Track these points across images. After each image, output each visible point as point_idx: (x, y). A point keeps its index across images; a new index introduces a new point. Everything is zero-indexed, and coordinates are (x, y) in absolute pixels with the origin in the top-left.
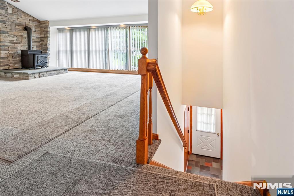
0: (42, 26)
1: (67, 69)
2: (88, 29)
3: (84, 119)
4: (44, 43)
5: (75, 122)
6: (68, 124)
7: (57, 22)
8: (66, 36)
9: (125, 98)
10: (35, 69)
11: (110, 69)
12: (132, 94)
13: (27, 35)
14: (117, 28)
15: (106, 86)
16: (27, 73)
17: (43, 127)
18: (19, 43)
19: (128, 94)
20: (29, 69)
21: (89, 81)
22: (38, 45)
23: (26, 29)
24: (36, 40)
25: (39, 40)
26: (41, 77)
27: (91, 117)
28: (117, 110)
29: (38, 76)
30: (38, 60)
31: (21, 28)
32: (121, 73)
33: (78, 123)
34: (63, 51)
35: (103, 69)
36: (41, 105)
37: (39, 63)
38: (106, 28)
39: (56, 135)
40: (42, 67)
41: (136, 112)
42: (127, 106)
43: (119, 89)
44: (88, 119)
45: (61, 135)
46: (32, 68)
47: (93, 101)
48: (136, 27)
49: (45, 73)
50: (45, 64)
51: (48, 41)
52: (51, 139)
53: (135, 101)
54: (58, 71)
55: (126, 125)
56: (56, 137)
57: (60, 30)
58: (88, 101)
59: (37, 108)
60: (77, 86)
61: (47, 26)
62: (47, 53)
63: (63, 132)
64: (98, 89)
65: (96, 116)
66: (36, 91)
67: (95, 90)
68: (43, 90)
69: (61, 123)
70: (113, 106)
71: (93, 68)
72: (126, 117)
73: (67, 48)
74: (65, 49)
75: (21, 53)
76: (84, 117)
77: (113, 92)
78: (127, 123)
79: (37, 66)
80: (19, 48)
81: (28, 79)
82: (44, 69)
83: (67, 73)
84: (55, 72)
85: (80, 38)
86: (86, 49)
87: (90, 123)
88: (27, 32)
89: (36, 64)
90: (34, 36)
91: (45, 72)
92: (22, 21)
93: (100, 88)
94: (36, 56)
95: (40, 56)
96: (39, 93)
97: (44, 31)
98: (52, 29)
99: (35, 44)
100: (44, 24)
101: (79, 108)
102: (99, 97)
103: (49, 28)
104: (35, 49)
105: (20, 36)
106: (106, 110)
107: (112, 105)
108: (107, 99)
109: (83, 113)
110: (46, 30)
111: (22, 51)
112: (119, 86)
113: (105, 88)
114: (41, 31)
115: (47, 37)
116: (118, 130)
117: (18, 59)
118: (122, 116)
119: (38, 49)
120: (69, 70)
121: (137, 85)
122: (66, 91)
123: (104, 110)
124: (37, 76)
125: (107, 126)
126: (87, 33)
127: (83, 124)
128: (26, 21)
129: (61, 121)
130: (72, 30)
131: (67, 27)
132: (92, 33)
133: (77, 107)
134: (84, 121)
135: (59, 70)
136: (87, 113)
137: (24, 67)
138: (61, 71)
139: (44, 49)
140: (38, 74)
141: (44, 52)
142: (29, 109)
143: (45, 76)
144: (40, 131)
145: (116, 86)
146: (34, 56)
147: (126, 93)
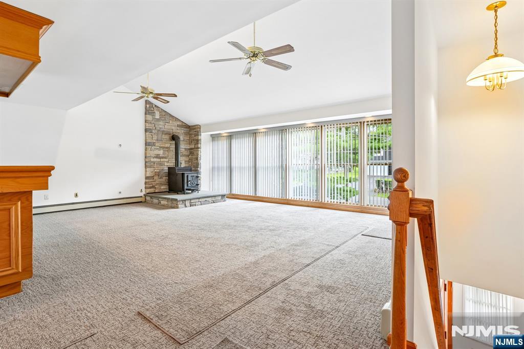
0: (191, 132)
1: (225, 196)
2: (254, 133)
3: (268, 285)
4: (194, 157)
5: (256, 289)
6: (247, 291)
7: (210, 126)
8: (223, 144)
9: (327, 253)
10: (184, 194)
11: (290, 198)
12: (337, 247)
13: (174, 146)
14: (300, 129)
15: (288, 228)
16: (176, 200)
17: (211, 290)
18: (165, 158)
19: (331, 245)
20: (178, 194)
21: (259, 217)
22: (187, 159)
23: (174, 138)
24: (184, 153)
25: (187, 153)
26: (193, 205)
27: (279, 283)
28: (319, 275)
29: (189, 205)
30: (188, 182)
31: (167, 137)
32: (308, 206)
33: (261, 292)
34: (218, 168)
35: (278, 197)
36: (202, 251)
37: (189, 185)
38: (282, 130)
39: (233, 308)
40: (193, 191)
41: (355, 284)
42: (334, 269)
43: (312, 234)
44: (274, 285)
45: (240, 308)
46: (181, 192)
47: (275, 253)
48: (334, 125)
49: (198, 200)
50: (195, 188)
51: (199, 154)
52: (226, 313)
53: (347, 261)
54: (213, 198)
55: (343, 309)
56: (234, 311)
57: (214, 138)
58: (267, 253)
59: (197, 255)
60: (244, 224)
61: (198, 132)
62: (197, 170)
63: (242, 304)
64: (277, 232)
65: (286, 282)
66: (191, 227)
67: (273, 234)
68: (199, 227)
69: (235, 285)
70: (310, 267)
71: (262, 196)
72: (338, 291)
73: (224, 163)
74: (220, 165)
75: (167, 171)
76: (268, 282)
77: (303, 240)
78: (342, 304)
79: (187, 189)
80: (166, 164)
81: (177, 208)
82: (195, 195)
83: (225, 201)
84: (209, 199)
85: (242, 148)
86: (252, 164)
87: (279, 294)
88: (174, 142)
89: (186, 187)
90: (183, 147)
91: (197, 198)
92: (169, 127)
93: (281, 231)
94: (186, 175)
95: (190, 175)
96: (195, 230)
97: (193, 140)
98: (204, 136)
99: (184, 158)
100: (195, 130)
101: (256, 263)
102: (282, 246)
103: (201, 135)
104: (183, 165)
105: (167, 148)
106: (300, 273)
107: (308, 265)
108: (297, 252)
109: (265, 274)
110: (196, 138)
111: (169, 168)
112: (310, 229)
113: (288, 231)
114: (190, 140)
115: (198, 148)
116: (330, 316)
117: (165, 179)
118: (330, 289)
119: (187, 165)
120: (227, 197)
121: (342, 230)
122: (231, 230)
123: (297, 272)
124: (188, 203)
125: (310, 305)
126: (251, 139)
127: (269, 293)
128: (173, 128)
129: (235, 282)
130: (230, 136)
131: (224, 132)
132: (260, 140)
133: (253, 260)
134: (269, 289)
135: (215, 196)
136: (272, 273)
137: (172, 191)
138: (217, 198)
139: (194, 167)
140: (189, 201)
141: (194, 169)
142: (188, 254)
143: (198, 205)
144: (208, 295)
145: (305, 229)
146: (183, 174)
147: (326, 243)
